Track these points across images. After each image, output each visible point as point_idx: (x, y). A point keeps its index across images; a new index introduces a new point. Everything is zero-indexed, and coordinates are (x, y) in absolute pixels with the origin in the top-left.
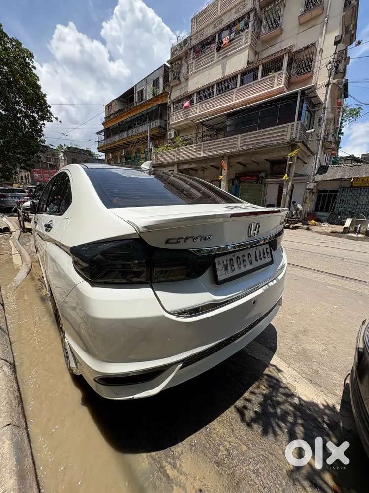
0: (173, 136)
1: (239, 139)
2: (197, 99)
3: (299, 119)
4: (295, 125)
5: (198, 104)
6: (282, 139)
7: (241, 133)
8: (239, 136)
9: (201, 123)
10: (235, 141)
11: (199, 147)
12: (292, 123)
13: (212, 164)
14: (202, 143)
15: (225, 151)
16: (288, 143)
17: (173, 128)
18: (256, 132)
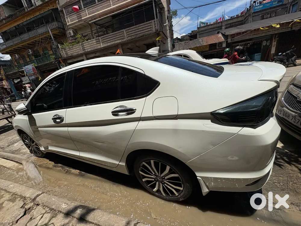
0: (72, 34)
1: (125, 32)
2: (83, 6)
3: (157, 18)
4: (156, 21)
5: (86, 9)
6: (151, 30)
7: (125, 29)
8: (124, 30)
9: (94, 23)
10: (122, 34)
11: (98, 40)
12: (154, 20)
13: (111, 51)
14: (100, 38)
15: (118, 41)
16: (155, 33)
17: (70, 28)
18: (134, 27)
